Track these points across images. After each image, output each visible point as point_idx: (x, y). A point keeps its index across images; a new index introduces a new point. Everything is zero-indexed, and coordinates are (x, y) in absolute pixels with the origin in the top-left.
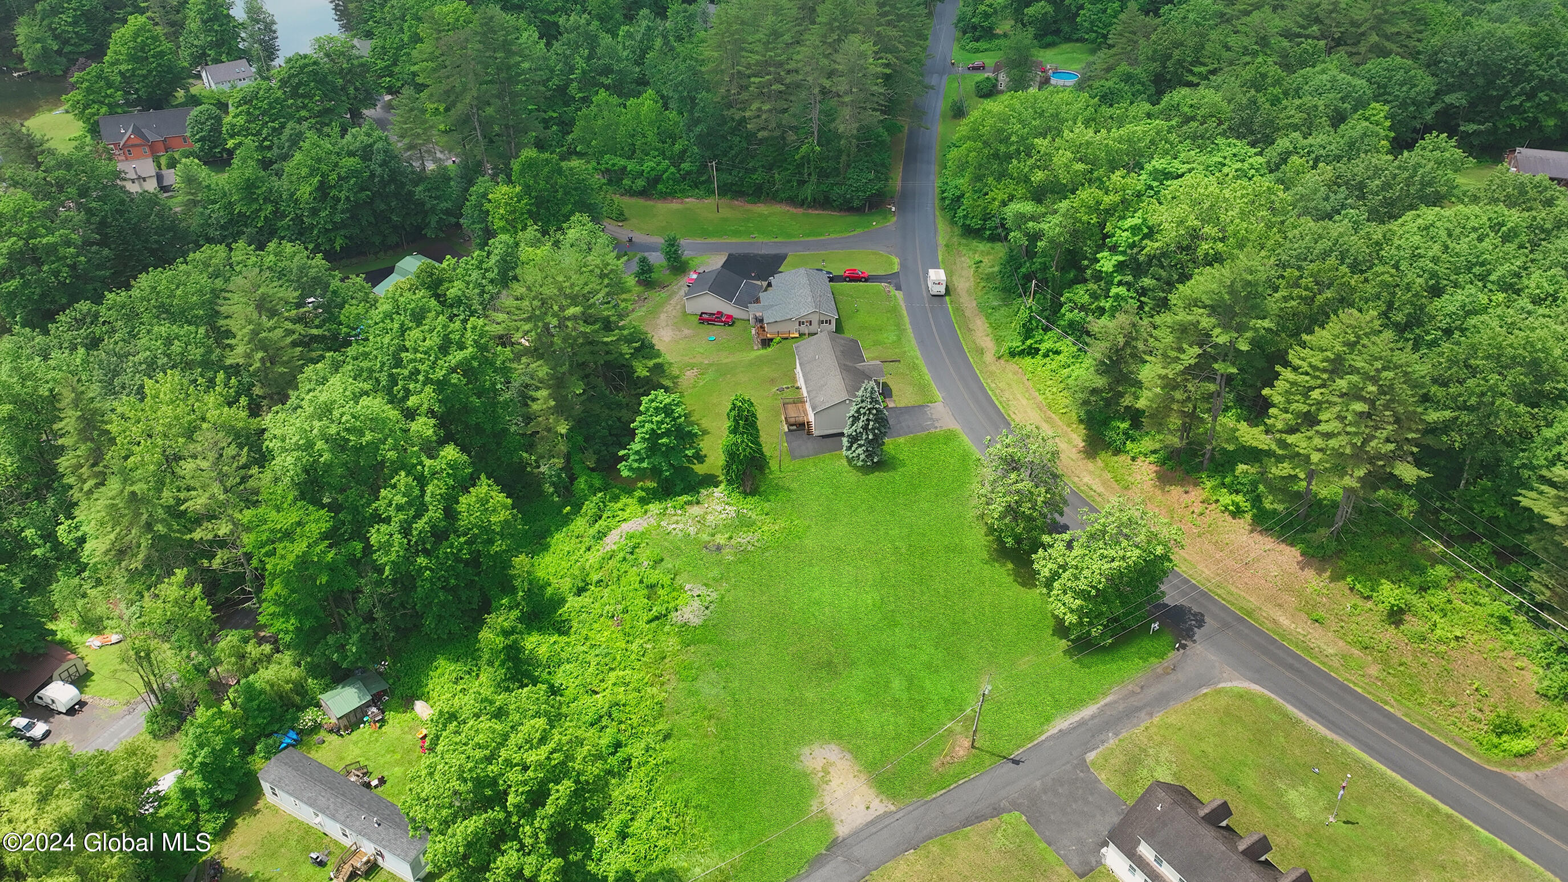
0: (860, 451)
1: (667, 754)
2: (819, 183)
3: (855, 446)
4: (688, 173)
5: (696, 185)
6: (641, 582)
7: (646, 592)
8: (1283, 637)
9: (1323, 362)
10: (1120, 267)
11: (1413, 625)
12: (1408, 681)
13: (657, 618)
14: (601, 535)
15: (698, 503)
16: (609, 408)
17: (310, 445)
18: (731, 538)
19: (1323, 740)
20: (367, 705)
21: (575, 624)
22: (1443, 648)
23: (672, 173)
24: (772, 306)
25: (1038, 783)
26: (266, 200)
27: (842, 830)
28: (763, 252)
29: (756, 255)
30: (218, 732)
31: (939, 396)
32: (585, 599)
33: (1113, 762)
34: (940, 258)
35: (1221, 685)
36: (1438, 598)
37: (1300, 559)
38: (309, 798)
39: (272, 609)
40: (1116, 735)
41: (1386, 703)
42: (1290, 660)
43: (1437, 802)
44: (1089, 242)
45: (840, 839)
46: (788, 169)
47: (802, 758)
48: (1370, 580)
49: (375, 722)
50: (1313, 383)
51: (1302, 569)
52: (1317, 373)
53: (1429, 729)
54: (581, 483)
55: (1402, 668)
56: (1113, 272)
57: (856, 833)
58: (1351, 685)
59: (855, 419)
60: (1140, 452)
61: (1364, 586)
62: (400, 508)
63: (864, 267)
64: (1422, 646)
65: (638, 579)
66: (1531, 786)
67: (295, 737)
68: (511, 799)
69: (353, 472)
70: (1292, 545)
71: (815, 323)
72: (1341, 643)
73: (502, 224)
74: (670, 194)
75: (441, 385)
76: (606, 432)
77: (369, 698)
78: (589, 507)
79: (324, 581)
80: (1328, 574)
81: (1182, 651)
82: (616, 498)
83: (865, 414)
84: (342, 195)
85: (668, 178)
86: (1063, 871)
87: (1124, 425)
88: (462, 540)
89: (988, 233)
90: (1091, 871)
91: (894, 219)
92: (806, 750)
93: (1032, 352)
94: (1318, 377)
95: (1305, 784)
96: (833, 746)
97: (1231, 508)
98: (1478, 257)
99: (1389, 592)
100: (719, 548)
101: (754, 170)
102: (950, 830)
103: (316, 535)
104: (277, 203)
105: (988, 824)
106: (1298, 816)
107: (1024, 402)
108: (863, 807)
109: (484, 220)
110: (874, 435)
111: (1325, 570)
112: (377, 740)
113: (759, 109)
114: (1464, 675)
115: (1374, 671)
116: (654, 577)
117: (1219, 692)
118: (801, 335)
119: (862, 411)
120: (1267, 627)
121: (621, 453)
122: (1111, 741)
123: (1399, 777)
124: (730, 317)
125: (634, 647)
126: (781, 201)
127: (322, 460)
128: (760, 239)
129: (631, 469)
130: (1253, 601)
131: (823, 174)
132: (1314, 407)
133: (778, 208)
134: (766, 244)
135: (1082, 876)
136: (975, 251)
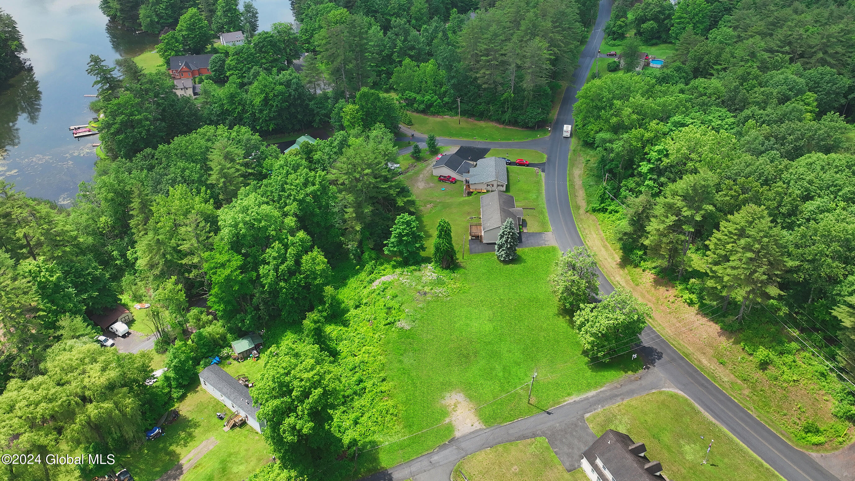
0: (503, 253)
1: (383, 389)
2: (512, 114)
3: (501, 250)
4: (447, 103)
5: (450, 109)
6: (385, 306)
7: (386, 310)
8: (702, 369)
9: (735, 230)
10: (651, 171)
11: (771, 371)
12: (763, 399)
13: (389, 324)
14: (371, 281)
15: (420, 270)
16: (383, 220)
17: (236, 226)
18: (432, 289)
19: (710, 423)
20: (252, 349)
21: (351, 322)
22: (785, 385)
23: (439, 103)
24: (475, 175)
25: (558, 425)
26: (239, 104)
27: (457, 434)
28: (479, 146)
29: (474, 148)
30: (183, 352)
31: (551, 228)
32: (358, 311)
33: (598, 419)
34: (569, 157)
35: (663, 389)
36: (789, 359)
37: (720, 331)
38: (219, 388)
39: (214, 299)
40: (603, 407)
41: (749, 409)
42: (703, 382)
43: (763, 461)
44: (637, 156)
45: (456, 438)
46: (497, 105)
47: (446, 398)
48: (754, 346)
49: (255, 357)
50: (729, 240)
51: (720, 336)
52: (732, 236)
53: (769, 425)
54: (366, 255)
55: (762, 393)
56: (647, 173)
57: (464, 437)
58: (732, 398)
59: (502, 237)
60: (647, 268)
61: (750, 348)
62: (275, 258)
63: (527, 158)
64: (775, 383)
65: (384, 304)
66: (817, 460)
67: (218, 360)
68: (294, 393)
69: (256, 239)
70: (716, 323)
71: (495, 186)
72: (732, 376)
73: (348, 123)
74: (437, 113)
75: (301, 202)
76: (380, 231)
77: (253, 346)
78: (368, 267)
79: (236, 289)
80: (733, 340)
81: (646, 370)
82: (382, 264)
83: (506, 234)
84: (275, 104)
85: (436, 105)
86: (560, 468)
87: (640, 253)
88: (302, 276)
90: (574, 469)
91: (549, 134)
92: (448, 395)
93: (604, 210)
94: (732, 238)
95: (695, 443)
96: (461, 394)
97: (688, 301)
98: (833, 182)
99: (762, 353)
100: (425, 294)
101: (480, 104)
102: (510, 441)
103: (235, 267)
104: (244, 106)
105: (529, 441)
106: (687, 458)
107: (595, 236)
108: (470, 425)
109: (340, 121)
110: (511, 245)
111: (731, 338)
112: (254, 366)
113: (484, 73)
114: (794, 400)
115: (747, 392)
116: (391, 304)
117: (661, 393)
118: (488, 191)
119: (505, 233)
120: (695, 364)
121: (385, 242)
122: (599, 410)
123: (745, 447)
124: (454, 179)
125: (376, 336)
126: (492, 121)
127: (241, 232)
128: (478, 139)
129: (389, 251)
130: (690, 349)
131: (515, 109)
132: (728, 253)
133: (491, 124)
134: (481, 142)
135: (569, 471)
136: (588, 154)
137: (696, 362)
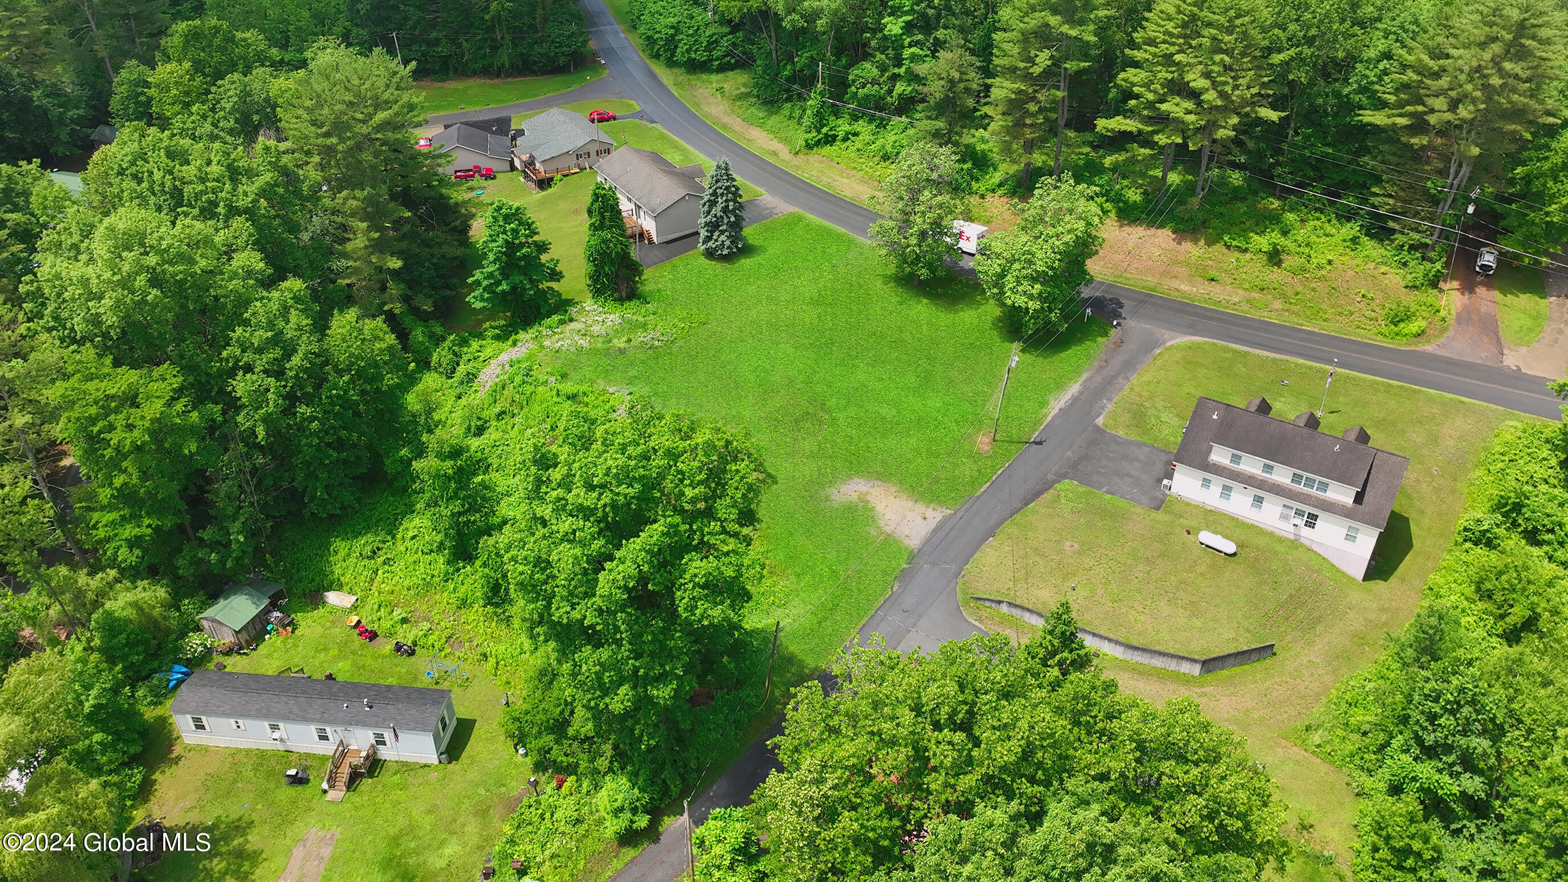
0: (723, 238)
2: (515, 45)
3: (717, 233)
7: (570, 402)
8: (1191, 299)
10: (909, 27)
11: (1288, 261)
12: (1309, 304)
15: (571, 320)
18: (629, 340)
19: (1274, 360)
20: (266, 612)
21: (494, 461)
22: (1323, 272)
25: (1069, 453)
27: (912, 544)
28: (481, 118)
29: (478, 121)
31: (761, 190)
32: (492, 435)
33: (1121, 420)
34: (677, 94)
35: (1168, 344)
36: (1299, 236)
37: (1174, 236)
38: (258, 710)
40: (1110, 400)
41: (1301, 324)
42: (1209, 314)
43: (1385, 380)
44: (868, 12)
45: (916, 551)
46: (477, 35)
47: (833, 497)
48: (1241, 236)
49: (284, 627)
51: (1179, 243)
53: (1344, 334)
55: (1298, 297)
56: (901, 35)
57: (928, 541)
58: (1267, 319)
59: (713, 203)
60: (988, 189)
61: (1239, 242)
63: (609, 110)
64: (1306, 275)
66: (1439, 352)
67: (184, 670)
70: (1162, 226)
71: (593, 154)
72: (1241, 292)
77: (266, 602)
78: (438, 357)
79: (193, 449)
80: (1203, 242)
81: (1119, 328)
83: (722, 195)
86: (1139, 510)
88: (346, 378)
89: (717, 63)
90: (1163, 502)
91: (610, 70)
92: (832, 490)
93: (830, 140)
94: (1173, 44)
95: (1282, 396)
96: (858, 480)
99: (1262, 242)
100: (623, 351)
101: (437, 42)
102: (1015, 512)
105: (1047, 496)
108: (920, 520)
111: (1199, 240)
112: (296, 644)
114: (1348, 289)
115: (1278, 305)
117: (1170, 348)
118: (581, 170)
120: (1174, 295)
121: (467, 283)
122: (1109, 406)
123: (1348, 371)
124: (489, 170)
126: (475, 74)
128: (471, 108)
129: (483, 299)
130: (1151, 281)
131: (518, 34)
133: (471, 82)
134: (480, 111)
135: (1158, 508)
136: (712, 83)
137: (1176, 294)
